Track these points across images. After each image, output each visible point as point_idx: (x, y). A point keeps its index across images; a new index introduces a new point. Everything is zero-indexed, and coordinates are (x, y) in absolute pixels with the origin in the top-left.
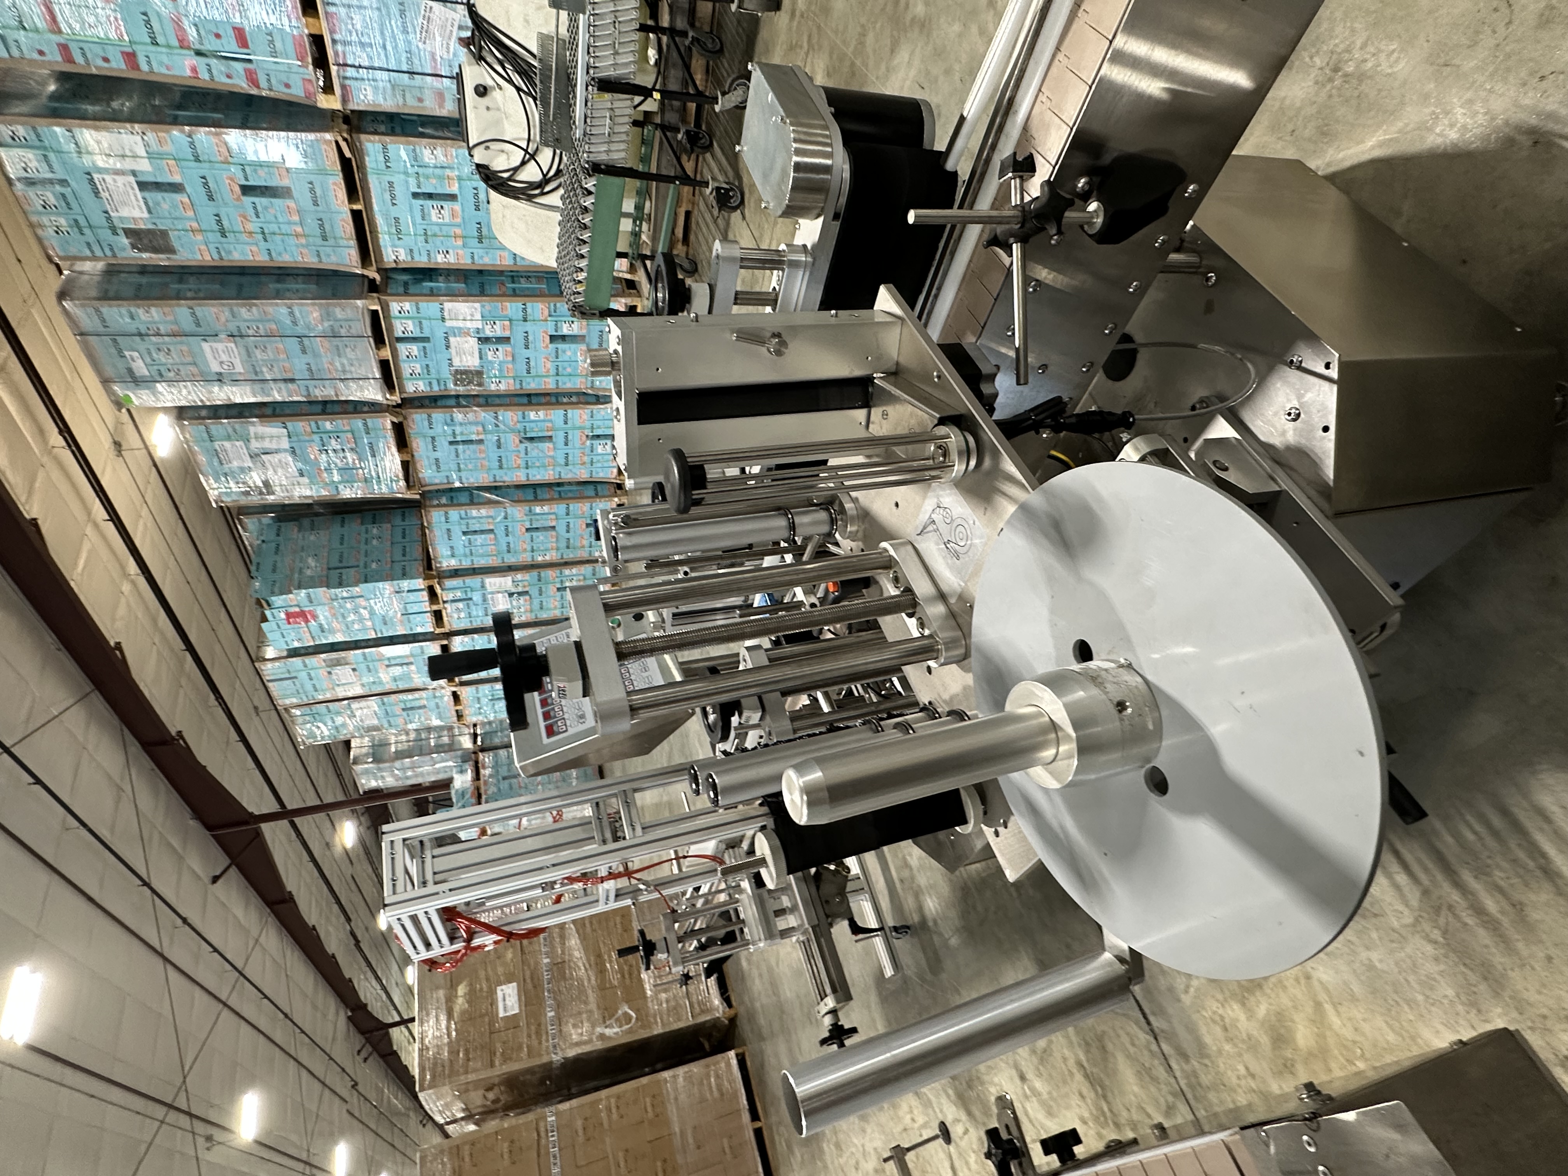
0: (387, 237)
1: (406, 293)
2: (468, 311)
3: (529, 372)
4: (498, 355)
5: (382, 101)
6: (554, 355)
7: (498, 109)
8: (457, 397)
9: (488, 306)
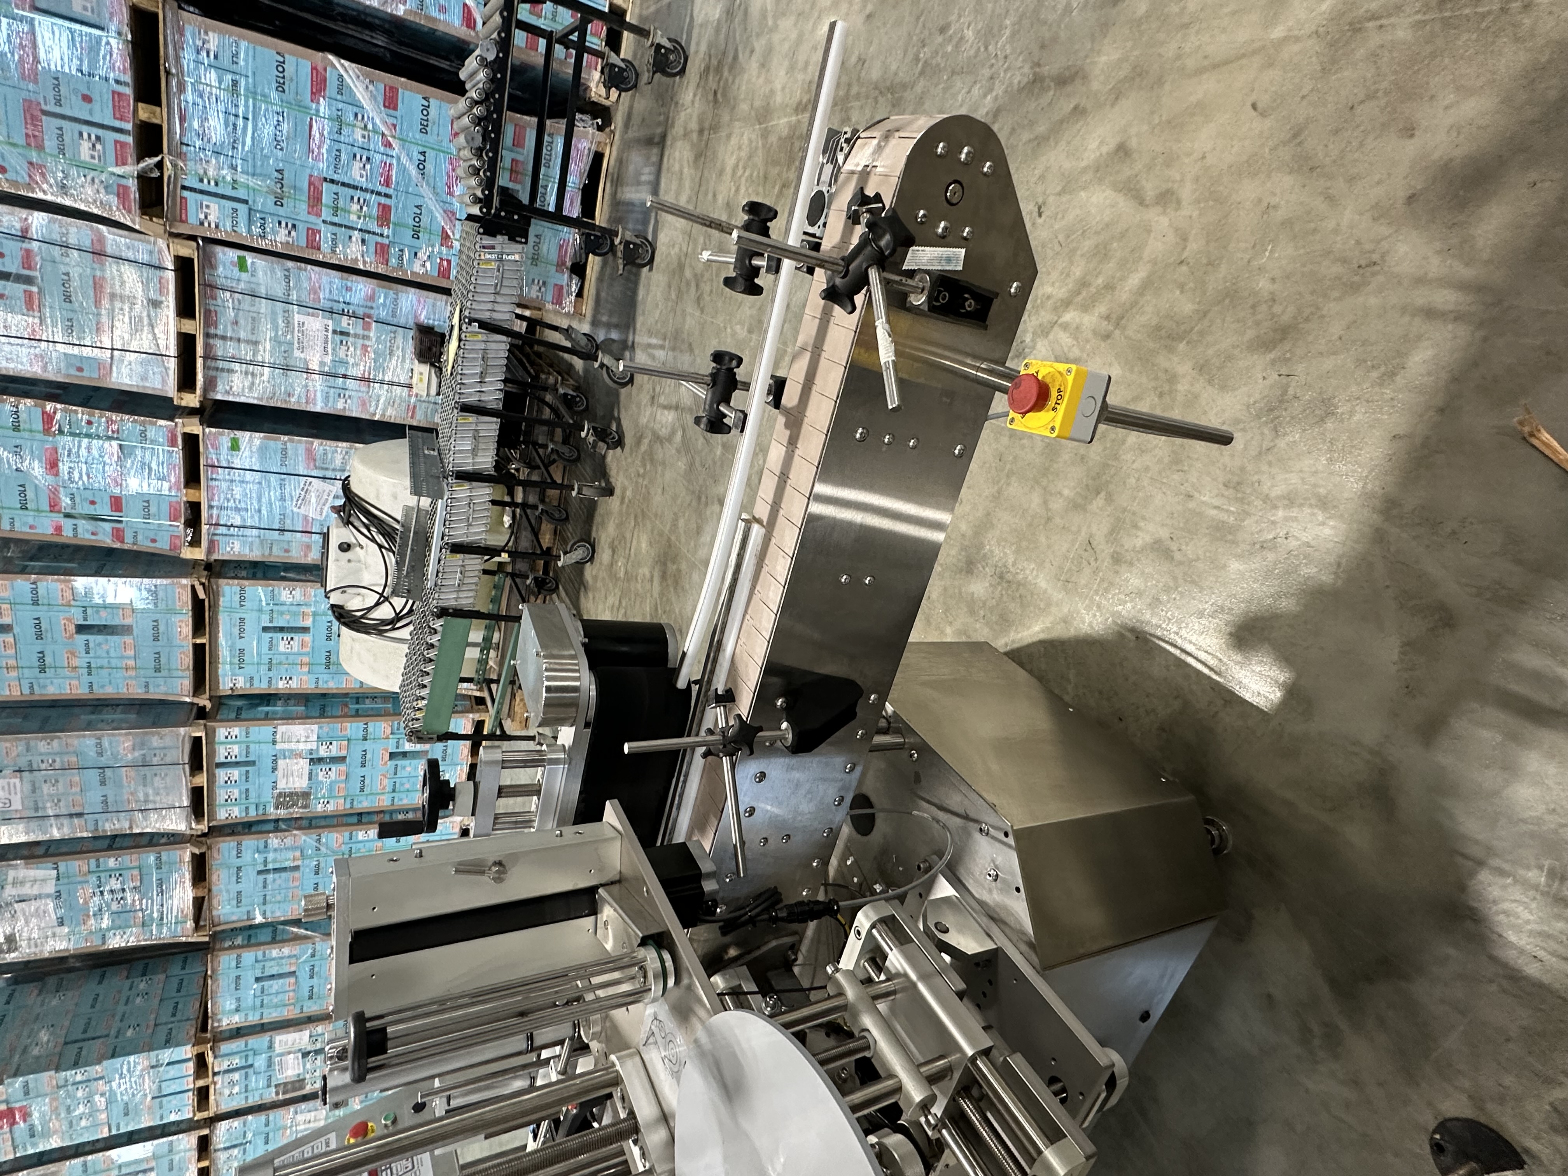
0: (228, 667)
1: (238, 719)
2: (304, 734)
3: (362, 790)
4: (328, 776)
5: (247, 551)
6: (392, 771)
7: (359, 561)
8: (277, 821)
9: (326, 728)
